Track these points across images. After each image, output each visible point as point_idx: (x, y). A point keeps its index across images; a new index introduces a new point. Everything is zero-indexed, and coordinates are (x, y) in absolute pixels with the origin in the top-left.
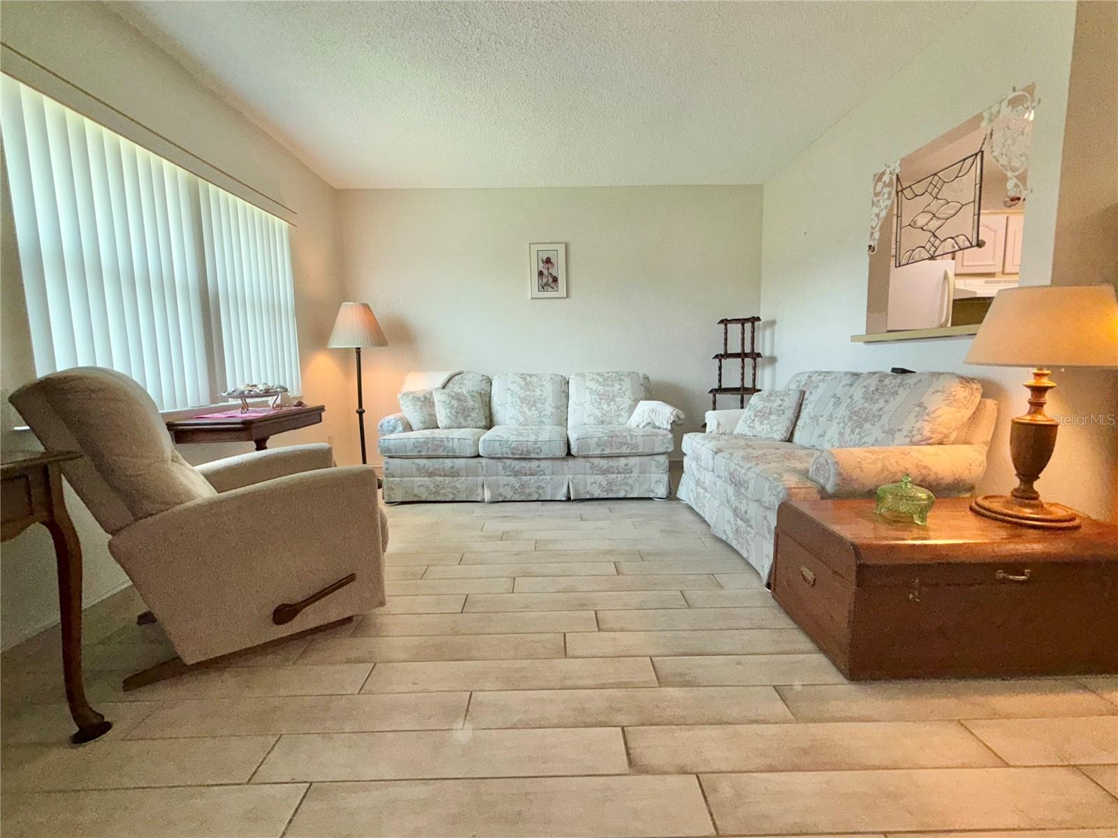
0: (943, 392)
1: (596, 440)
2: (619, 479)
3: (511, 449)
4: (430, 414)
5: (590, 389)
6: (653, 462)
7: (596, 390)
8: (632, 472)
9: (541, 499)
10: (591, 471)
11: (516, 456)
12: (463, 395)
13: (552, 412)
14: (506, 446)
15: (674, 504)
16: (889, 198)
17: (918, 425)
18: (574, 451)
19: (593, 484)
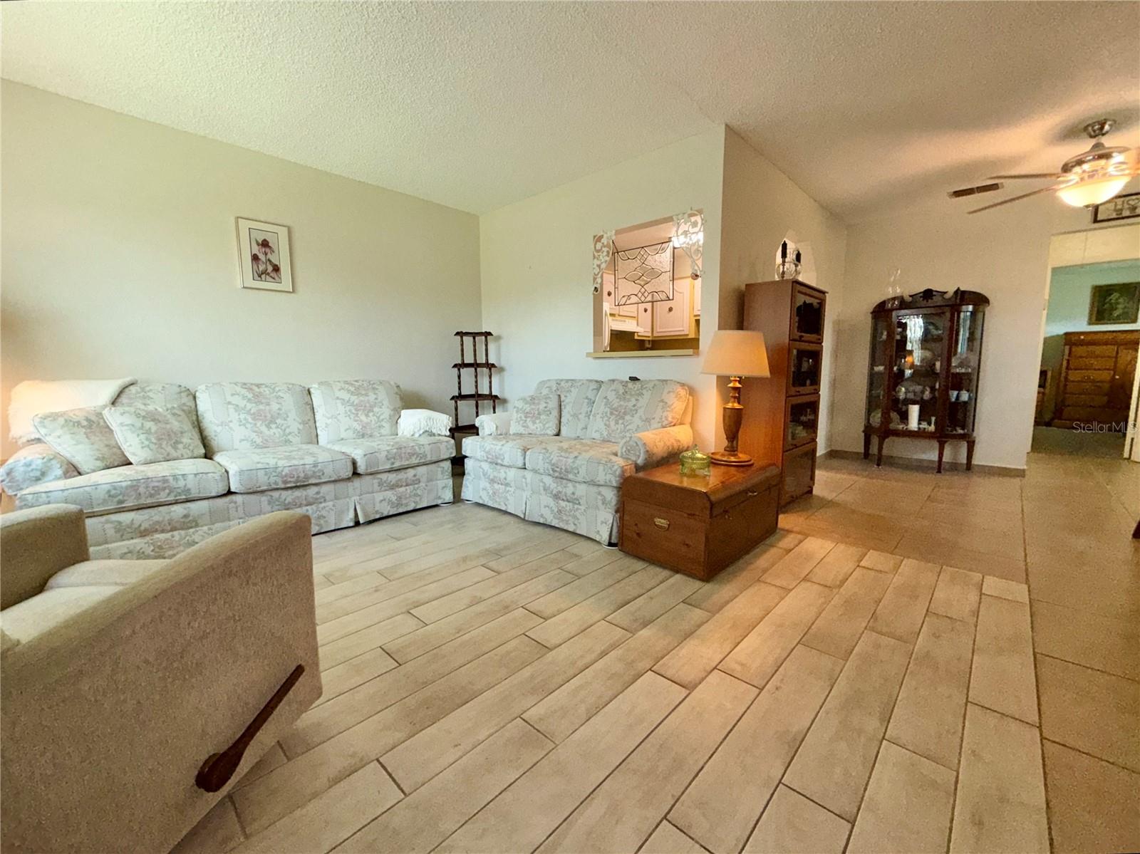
0: (673, 392)
1: (386, 453)
2: (409, 491)
3: (282, 478)
4: (107, 446)
5: (341, 399)
6: (439, 469)
7: (349, 400)
8: (419, 482)
9: (323, 531)
10: (379, 488)
11: (289, 485)
12: (160, 414)
13: (299, 429)
14: (274, 474)
15: (461, 507)
16: (608, 255)
17: (665, 414)
18: (361, 470)
19: (382, 502)
